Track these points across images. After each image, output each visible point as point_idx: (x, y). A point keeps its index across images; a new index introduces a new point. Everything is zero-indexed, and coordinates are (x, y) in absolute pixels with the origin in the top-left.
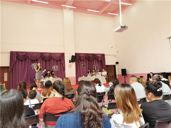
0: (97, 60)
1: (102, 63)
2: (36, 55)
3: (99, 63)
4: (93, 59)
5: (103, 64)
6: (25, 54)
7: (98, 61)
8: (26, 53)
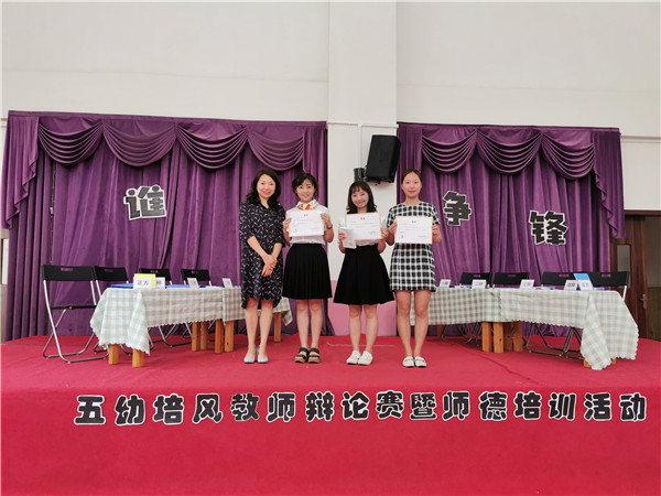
0: (558, 175)
1: (596, 192)
2: (148, 134)
3: (571, 195)
4: (531, 167)
5: (607, 201)
6: (87, 127)
7: (570, 181)
8: (96, 121)
